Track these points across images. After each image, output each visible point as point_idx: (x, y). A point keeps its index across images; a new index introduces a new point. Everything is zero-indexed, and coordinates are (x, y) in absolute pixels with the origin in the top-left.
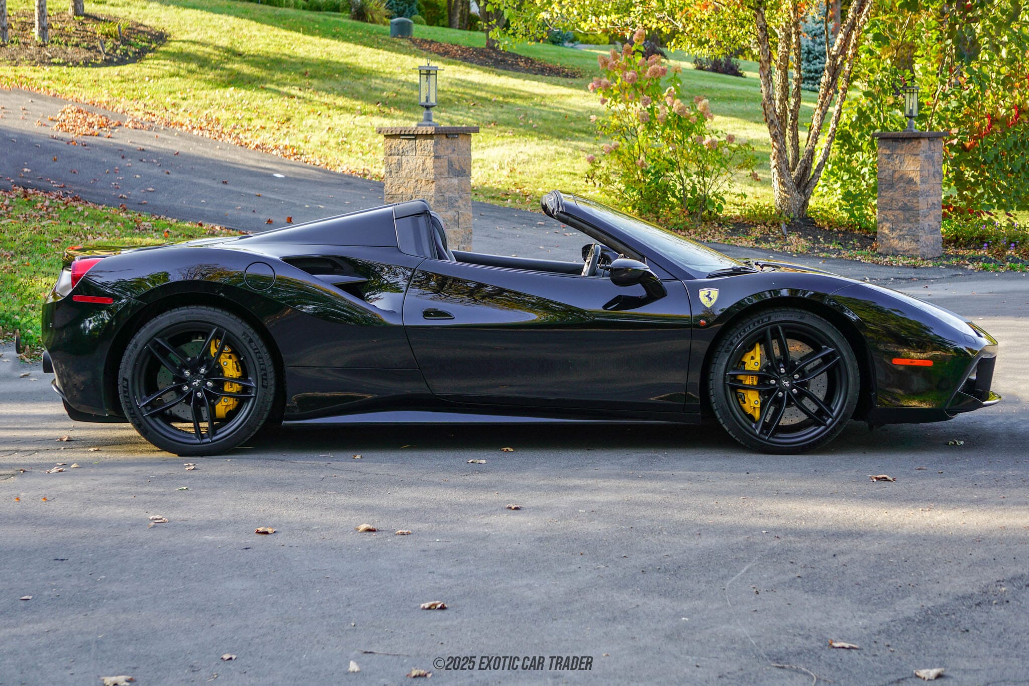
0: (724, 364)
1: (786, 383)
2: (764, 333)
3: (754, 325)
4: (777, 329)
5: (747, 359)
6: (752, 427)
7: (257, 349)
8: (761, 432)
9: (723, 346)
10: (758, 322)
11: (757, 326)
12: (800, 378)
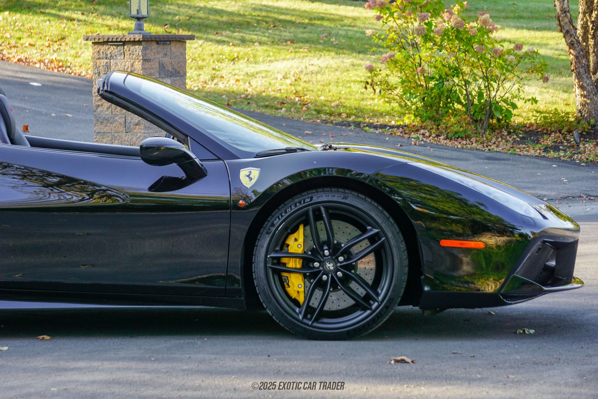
0: (265, 246)
1: (330, 266)
2: (306, 213)
3: (296, 206)
4: (319, 210)
5: (290, 241)
6: (295, 311)
8: (305, 317)
9: (265, 228)
10: (300, 202)
11: (299, 206)
12: (345, 260)
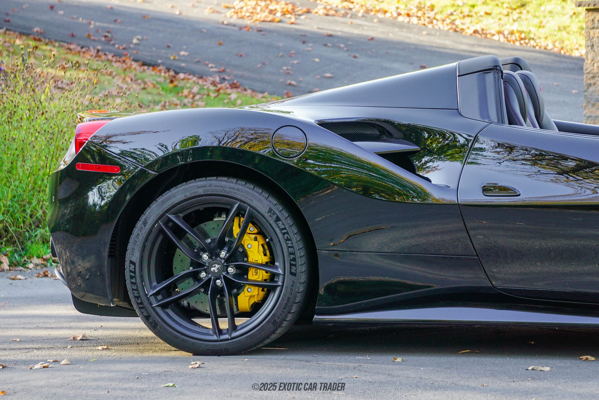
7: (285, 229)
